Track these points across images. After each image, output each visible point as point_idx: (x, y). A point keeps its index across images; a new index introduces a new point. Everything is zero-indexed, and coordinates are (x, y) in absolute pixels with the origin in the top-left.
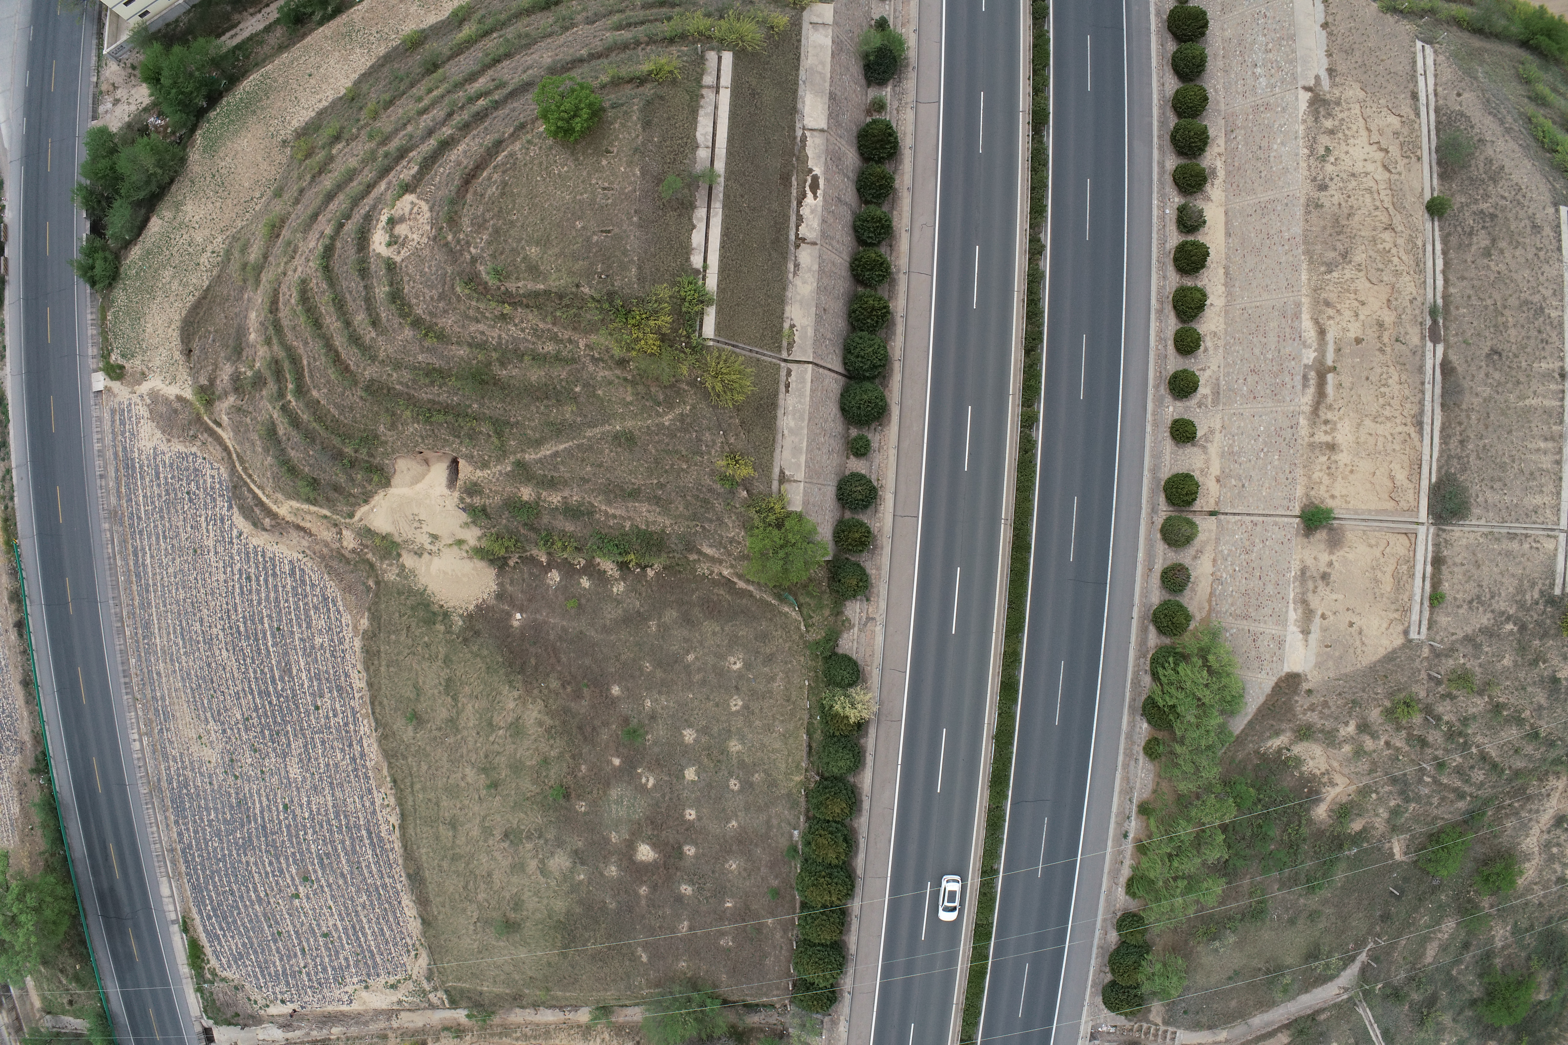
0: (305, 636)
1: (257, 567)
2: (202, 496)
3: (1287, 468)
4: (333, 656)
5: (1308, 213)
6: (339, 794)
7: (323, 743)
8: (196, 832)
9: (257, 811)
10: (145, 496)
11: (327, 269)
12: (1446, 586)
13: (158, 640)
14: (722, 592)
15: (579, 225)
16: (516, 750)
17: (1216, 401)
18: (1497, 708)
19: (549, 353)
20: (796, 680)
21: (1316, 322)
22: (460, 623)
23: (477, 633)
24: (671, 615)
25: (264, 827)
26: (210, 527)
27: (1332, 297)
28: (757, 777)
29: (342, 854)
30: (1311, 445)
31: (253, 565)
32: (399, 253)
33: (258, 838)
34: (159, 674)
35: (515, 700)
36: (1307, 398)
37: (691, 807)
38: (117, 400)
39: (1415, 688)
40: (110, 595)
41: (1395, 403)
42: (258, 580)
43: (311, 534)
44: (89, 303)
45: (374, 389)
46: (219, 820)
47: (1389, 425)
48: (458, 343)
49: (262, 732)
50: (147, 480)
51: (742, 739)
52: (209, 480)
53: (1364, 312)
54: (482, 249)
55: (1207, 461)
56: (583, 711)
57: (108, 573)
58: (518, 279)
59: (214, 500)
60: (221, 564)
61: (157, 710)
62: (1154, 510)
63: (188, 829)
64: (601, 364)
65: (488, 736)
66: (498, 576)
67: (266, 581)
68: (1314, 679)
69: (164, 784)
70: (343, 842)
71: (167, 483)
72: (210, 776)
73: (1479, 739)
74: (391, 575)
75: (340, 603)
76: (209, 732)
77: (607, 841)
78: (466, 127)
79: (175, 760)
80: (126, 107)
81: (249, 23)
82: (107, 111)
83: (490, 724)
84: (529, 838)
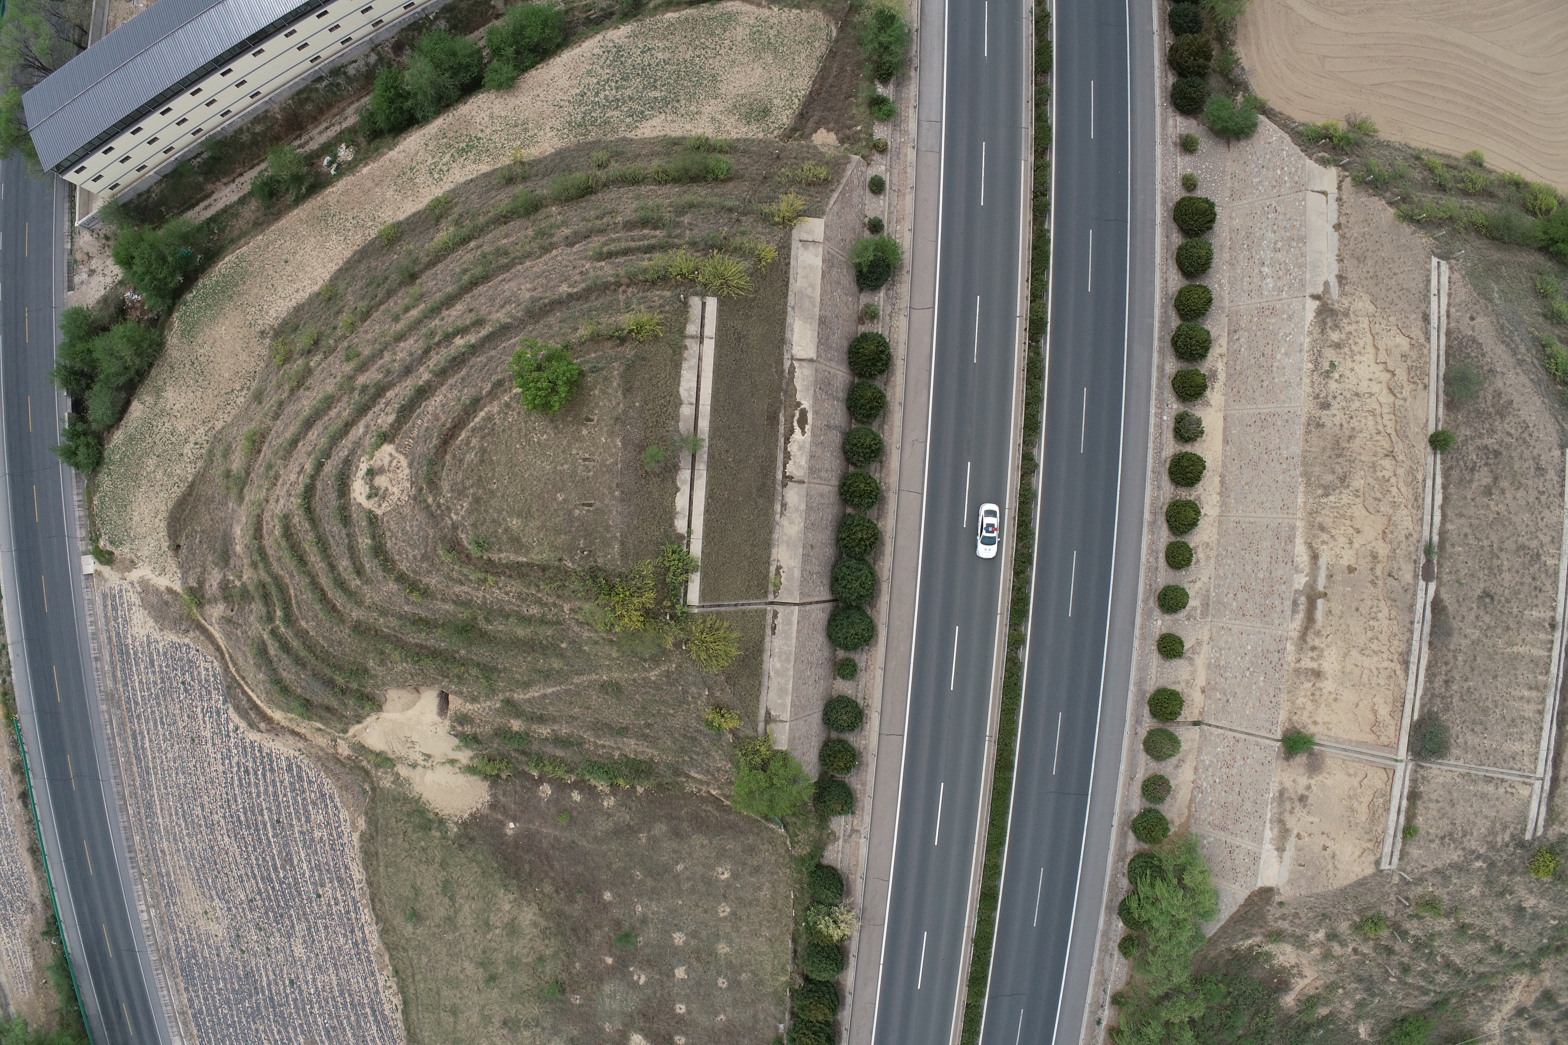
0: (304, 829)
1: (255, 762)
2: (197, 687)
3: (1272, 691)
4: (332, 849)
5: (1308, 432)
6: (342, 974)
7: (326, 927)
8: (206, 1000)
9: (265, 984)
10: (141, 682)
11: (309, 510)
12: (1420, 821)
13: (160, 820)
14: (709, 808)
15: (560, 497)
16: (512, 947)
17: (1204, 614)
18: (1463, 928)
19: (534, 615)
20: (782, 889)
21: (1310, 546)
22: (455, 830)
23: (472, 840)
24: (660, 828)
25: (272, 999)
26: (207, 719)
27: (1328, 522)
28: (744, 977)
29: (348, 1029)
30: (1297, 671)
31: (251, 760)
32: (380, 505)
33: (266, 1008)
34: (163, 851)
35: (510, 902)
36: (1295, 625)
37: (681, 1002)
38: (108, 585)
39: (1383, 908)
40: (112, 775)
41: (1383, 637)
42: (256, 774)
43: (306, 740)
44: (74, 484)
45: (362, 630)
46: (227, 989)
47: (1375, 658)
48: (443, 600)
49: (266, 913)
50: (142, 666)
51: (730, 942)
52: (203, 673)
53: (1358, 541)
54: (463, 518)
55: (1193, 673)
56: (576, 914)
57: (108, 753)
58: (500, 550)
59: (210, 693)
60: (219, 756)
61: (162, 886)
62: (1138, 721)
63: (198, 996)
64: (587, 627)
65: (485, 935)
66: (491, 787)
67: (264, 775)
68: (1286, 893)
69: (173, 954)
70: (348, 1018)
71: (161, 672)
72: (217, 949)
73: (1444, 950)
74: (386, 782)
75: (337, 800)
76: (214, 909)
77: (601, 1030)
78: (443, 373)
79: (183, 933)
80: (102, 279)
81: (223, 194)
82: (82, 283)
83: (487, 923)
84: (527, 1026)
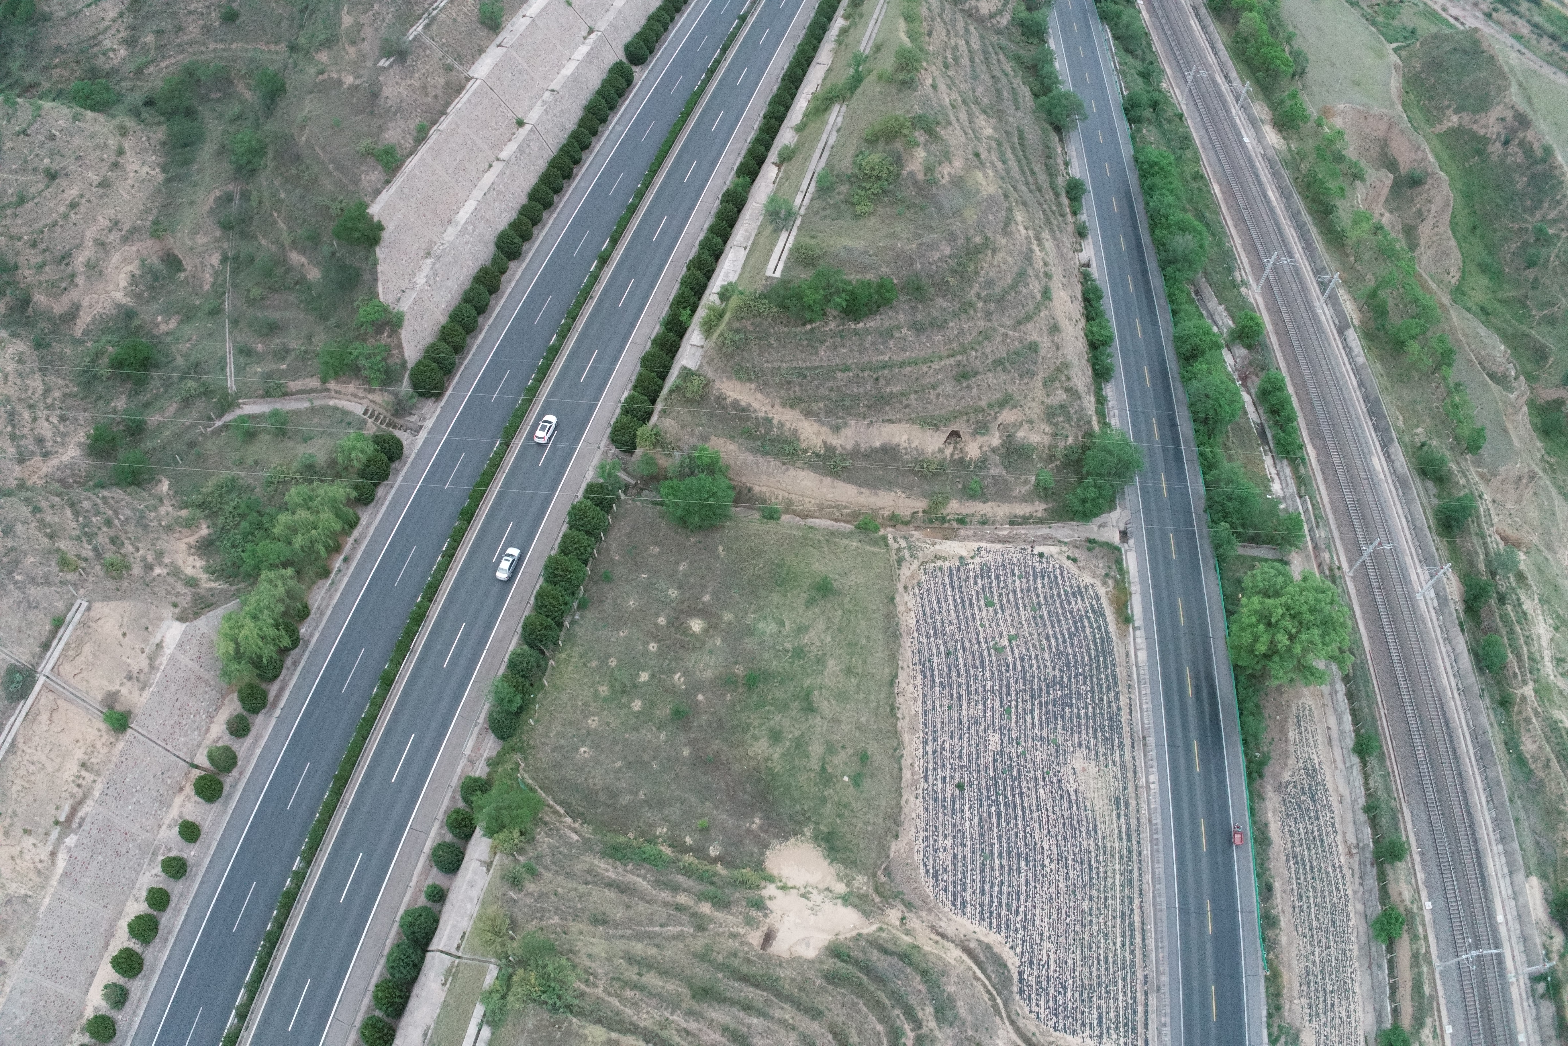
0: (960, 848)
1: (999, 915)
4: (937, 829)
6: (955, 715)
7: (960, 757)
8: (1101, 700)
9: (1037, 711)
10: (1116, 1000)
13: (1117, 867)
16: (781, 721)
20: (541, 728)
22: (805, 830)
23: (792, 819)
25: (1032, 697)
26: (1045, 959)
28: (594, 664)
29: (961, 666)
31: (1003, 917)
33: (1040, 689)
34: (1120, 839)
35: (772, 760)
37: (652, 652)
40: (1164, 914)
42: (1000, 903)
43: (931, 928)
46: (1078, 708)
49: (1019, 776)
50: (1112, 1015)
51: (596, 694)
52: (1042, 1002)
56: (717, 741)
57: (1164, 936)
59: (1038, 983)
60: (1037, 923)
61: (1127, 807)
63: (1109, 703)
65: (803, 735)
66: (764, 862)
69: (1127, 742)
70: (958, 675)
71: (1090, 1008)
72: (1080, 745)
74: (860, 881)
75: (922, 871)
76: (1076, 783)
77: (724, 640)
79: (1114, 762)
83: (797, 745)
84: (786, 652)
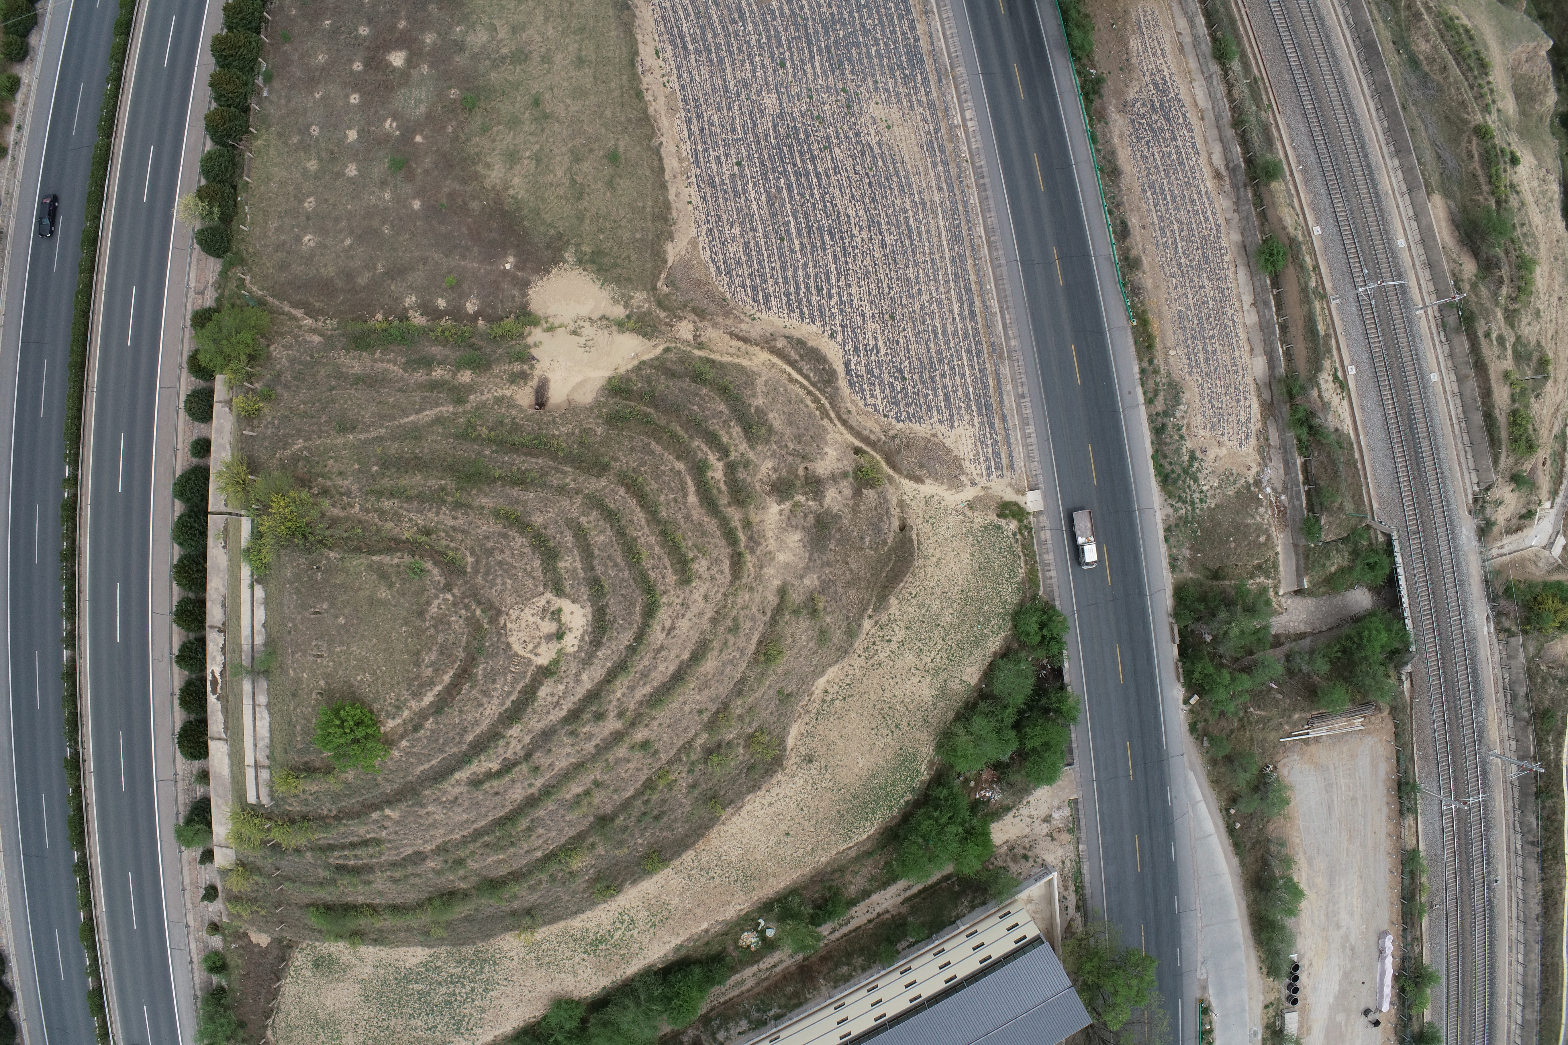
0: (751, 234)
1: (809, 302)
2: (886, 377)
4: (719, 217)
6: (719, 82)
7: (733, 130)
8: (894, 32)
9: (817, 58)
10: (963, 375)
13: (941, 224)
14: (317, 304)
15: (342, 620)
16: (514, 139)
19: (388, 499)
20: (257, 230)
22: (566, 255)
23: (549, 246)
24: (362, 280)
25: (809, 43)
26: (872, 342)
28: (295, 139)
29: (716, 24)
31: (814, 303)
32: (548, 602)
33: (816, 32)
34: (940, 189)
35: (513, 186)
37: (354, 105)
38: (1007, 480)
40: (1004, 269)
42: (808, 288)
43: (731, 334)
44: (1056, 589)
45: (599, 468)
46: (866, 46)
48: (483, 508)
49: (807, 136)
50: (960, 393)
51: (305, 172)
52: (877, 392)
54: (436, 597)
56: (448, 182)
57: (1008, 293)
58: (398, 566)
59: (868, 371)
60: (855, 303)
61: (943, 151)
63: (903, 33)
64: (343, 490)
65: (541, 149)
66: (527, 303)
67: (797, 288)
69: (933, 77)
70: (715, 36)
71: (934, 389)
72: (876, 89)
74: (639, 298)
75: (713, 270)
76: (877, 133)
77: (432, 66)
78: (493, 736)
79: (920, 103)
80: (1034, 813)
81: (890, 902)
82: (1059, 808)
83: (538, 161)
84: (503, 59)
